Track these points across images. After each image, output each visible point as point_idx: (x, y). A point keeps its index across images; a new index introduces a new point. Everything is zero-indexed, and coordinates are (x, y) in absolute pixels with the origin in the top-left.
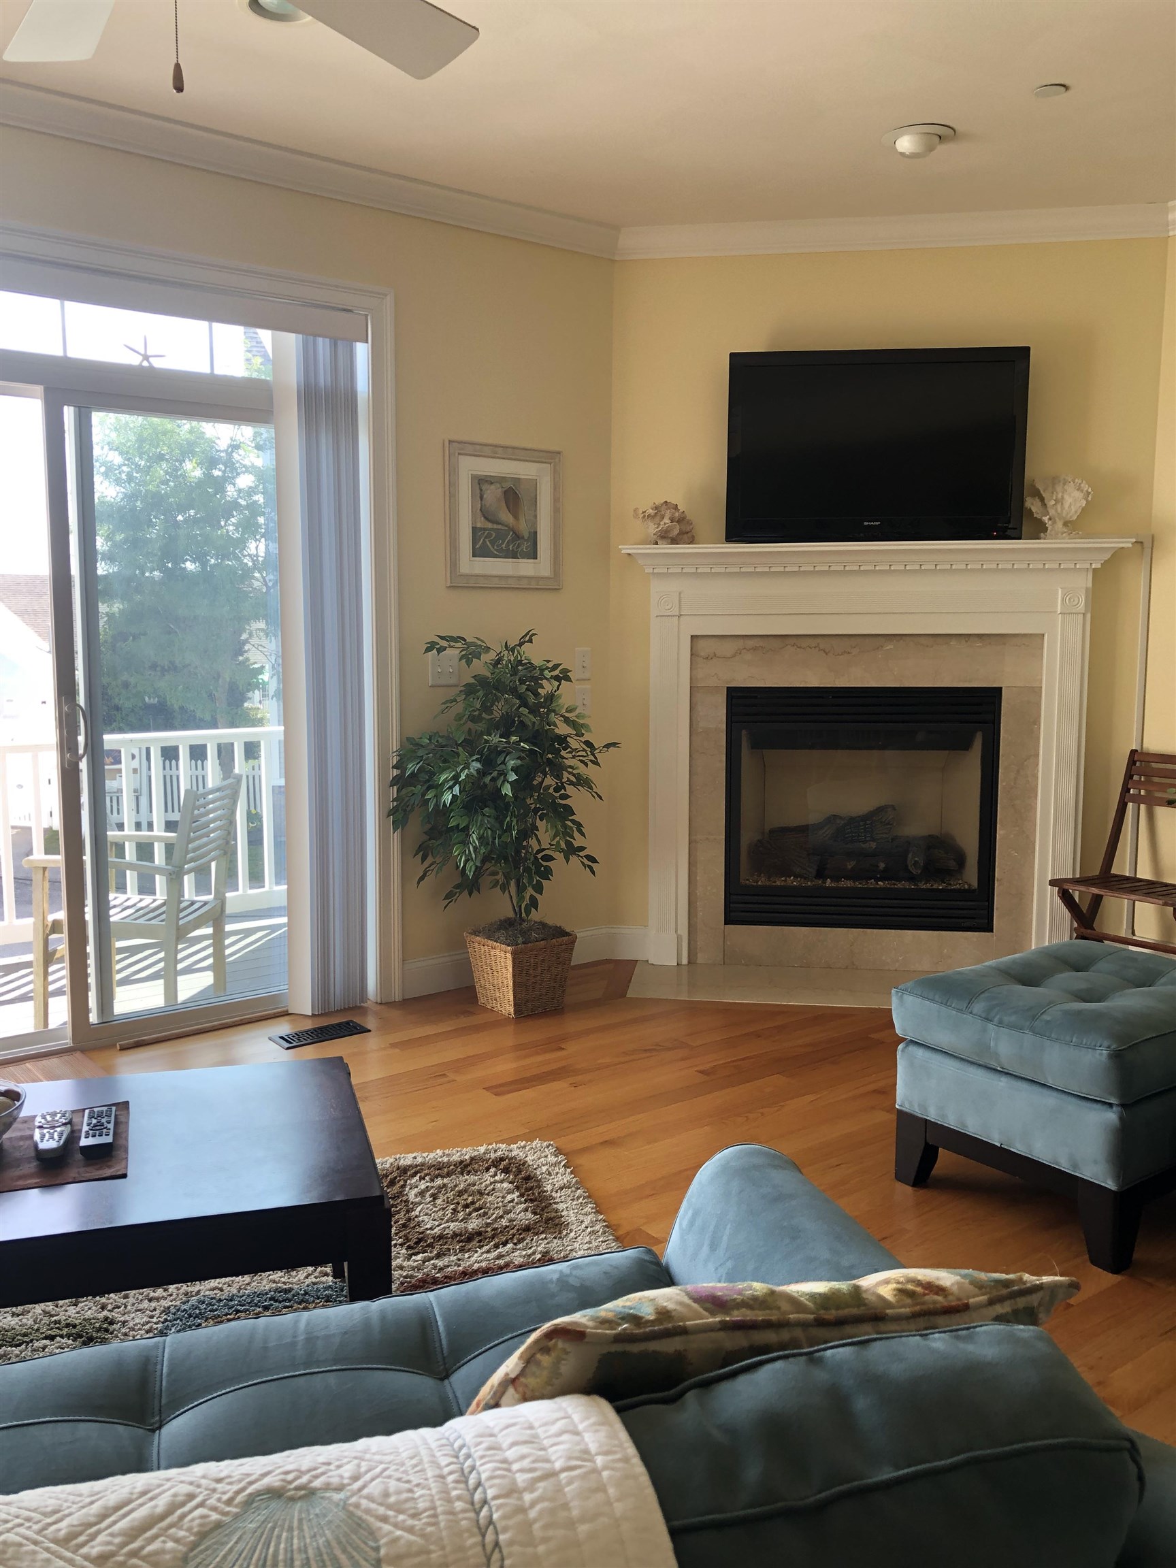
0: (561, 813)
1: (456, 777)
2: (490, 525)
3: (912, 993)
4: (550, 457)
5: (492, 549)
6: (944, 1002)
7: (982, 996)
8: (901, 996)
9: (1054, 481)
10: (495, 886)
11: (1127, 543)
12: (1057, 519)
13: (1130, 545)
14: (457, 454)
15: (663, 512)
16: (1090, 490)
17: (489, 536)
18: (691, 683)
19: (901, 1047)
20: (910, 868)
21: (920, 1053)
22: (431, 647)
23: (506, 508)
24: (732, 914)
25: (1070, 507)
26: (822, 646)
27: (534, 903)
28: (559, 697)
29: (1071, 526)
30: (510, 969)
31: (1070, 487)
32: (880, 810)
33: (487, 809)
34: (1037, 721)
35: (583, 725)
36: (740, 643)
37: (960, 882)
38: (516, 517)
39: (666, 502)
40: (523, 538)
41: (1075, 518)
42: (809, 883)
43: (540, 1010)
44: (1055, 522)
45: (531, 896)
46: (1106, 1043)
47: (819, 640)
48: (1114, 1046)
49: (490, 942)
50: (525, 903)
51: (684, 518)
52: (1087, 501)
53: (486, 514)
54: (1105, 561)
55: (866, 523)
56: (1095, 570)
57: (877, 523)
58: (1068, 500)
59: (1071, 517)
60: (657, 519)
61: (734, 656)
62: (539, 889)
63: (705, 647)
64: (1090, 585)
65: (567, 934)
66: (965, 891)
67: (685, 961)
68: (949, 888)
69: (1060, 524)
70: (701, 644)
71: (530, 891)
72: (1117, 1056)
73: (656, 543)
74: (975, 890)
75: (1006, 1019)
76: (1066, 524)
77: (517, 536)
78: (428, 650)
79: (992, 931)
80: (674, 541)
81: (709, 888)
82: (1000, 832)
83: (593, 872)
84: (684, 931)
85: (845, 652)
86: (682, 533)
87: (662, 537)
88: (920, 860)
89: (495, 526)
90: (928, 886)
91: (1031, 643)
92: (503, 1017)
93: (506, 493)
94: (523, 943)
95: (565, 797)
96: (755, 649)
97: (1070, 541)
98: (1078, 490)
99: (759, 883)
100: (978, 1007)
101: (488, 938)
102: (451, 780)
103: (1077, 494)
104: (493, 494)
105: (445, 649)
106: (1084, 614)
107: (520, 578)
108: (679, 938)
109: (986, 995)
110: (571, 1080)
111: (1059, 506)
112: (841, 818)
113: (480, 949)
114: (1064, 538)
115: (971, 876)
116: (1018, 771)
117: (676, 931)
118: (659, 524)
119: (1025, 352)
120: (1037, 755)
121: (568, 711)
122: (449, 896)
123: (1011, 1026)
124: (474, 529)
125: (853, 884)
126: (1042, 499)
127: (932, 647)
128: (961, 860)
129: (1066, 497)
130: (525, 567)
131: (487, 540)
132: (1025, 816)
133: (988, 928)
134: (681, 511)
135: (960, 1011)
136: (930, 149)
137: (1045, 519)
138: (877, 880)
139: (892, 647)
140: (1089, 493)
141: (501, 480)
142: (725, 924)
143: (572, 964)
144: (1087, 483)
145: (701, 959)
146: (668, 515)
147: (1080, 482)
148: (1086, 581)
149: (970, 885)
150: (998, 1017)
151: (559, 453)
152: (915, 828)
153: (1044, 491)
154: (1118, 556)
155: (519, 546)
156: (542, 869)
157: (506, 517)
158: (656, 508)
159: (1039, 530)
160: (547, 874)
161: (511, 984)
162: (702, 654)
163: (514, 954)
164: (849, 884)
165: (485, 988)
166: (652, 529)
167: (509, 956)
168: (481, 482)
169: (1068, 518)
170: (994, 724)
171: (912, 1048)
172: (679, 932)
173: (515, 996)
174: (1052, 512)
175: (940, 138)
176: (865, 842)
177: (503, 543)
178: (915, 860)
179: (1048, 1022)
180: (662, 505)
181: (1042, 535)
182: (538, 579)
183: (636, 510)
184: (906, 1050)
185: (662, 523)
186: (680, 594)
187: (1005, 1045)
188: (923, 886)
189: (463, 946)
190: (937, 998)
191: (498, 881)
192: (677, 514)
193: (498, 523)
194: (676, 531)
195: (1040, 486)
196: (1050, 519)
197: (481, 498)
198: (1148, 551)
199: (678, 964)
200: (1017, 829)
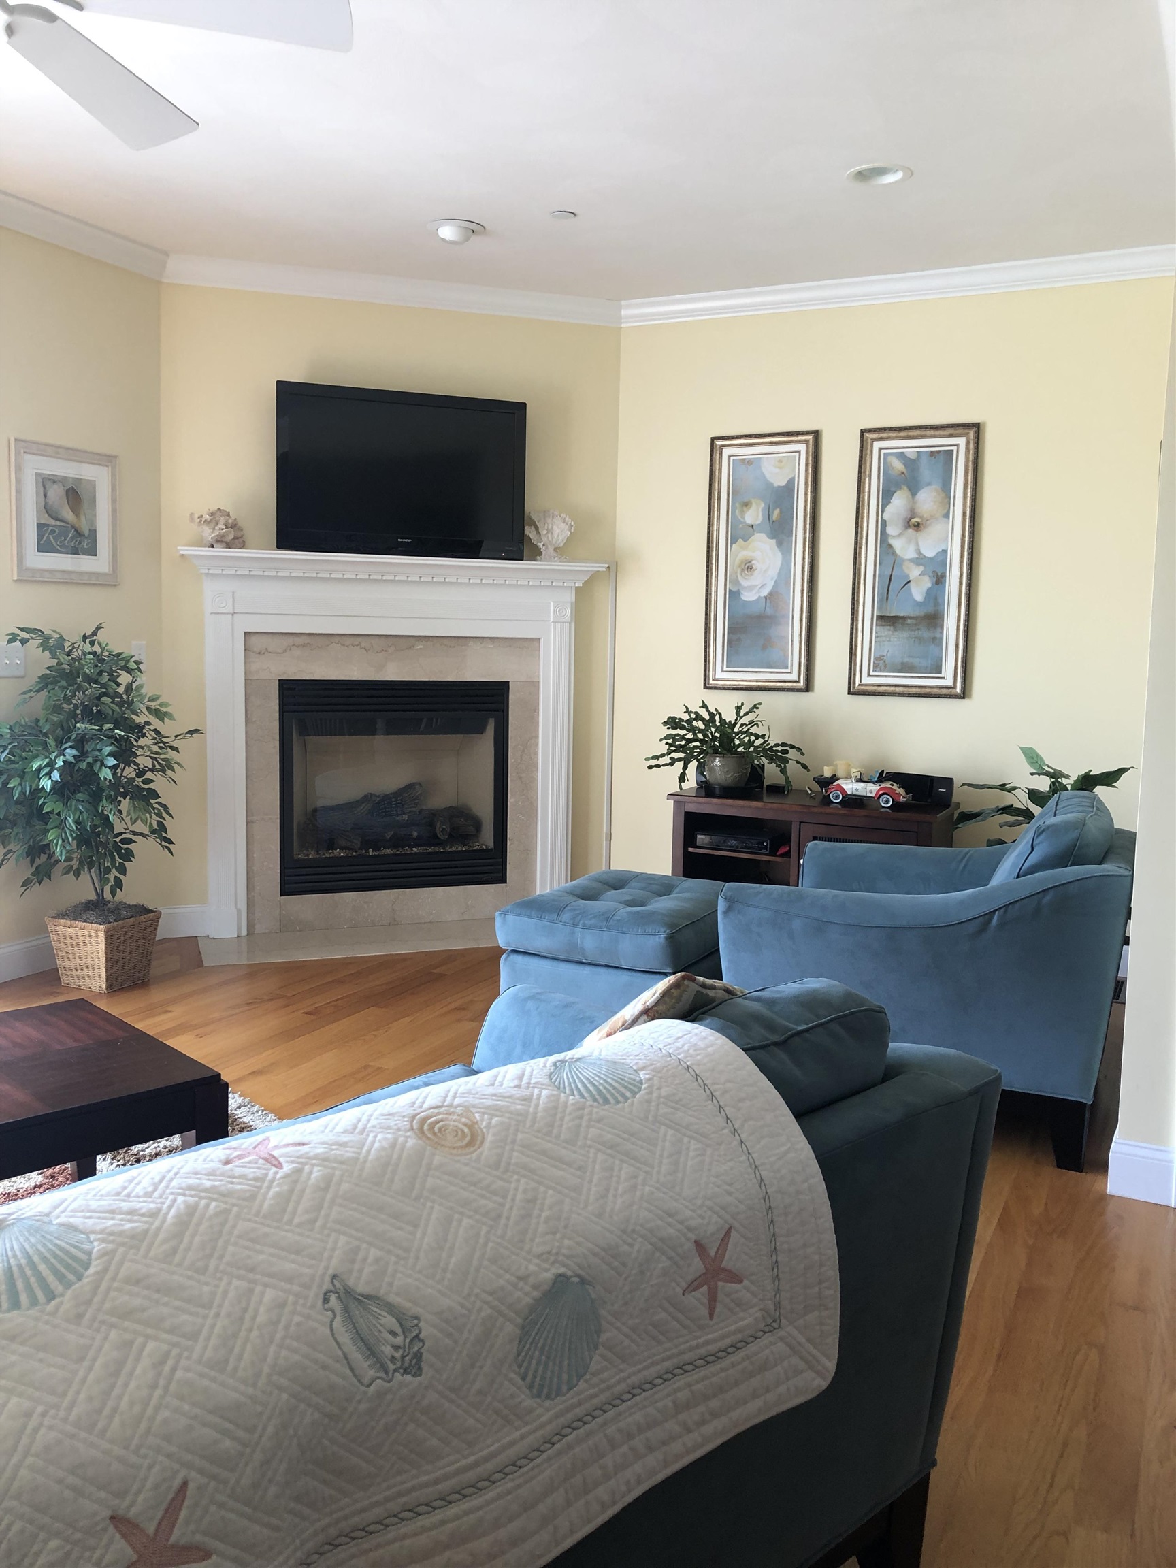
0: (145, 797)
1: (51, 764)
2: (53, 522)
3: (513, 914)
4: (108, 460)
5: (55, 544)
6: (540, 916)
7: (566, 909)
8: (504, 917)
9: (545, 513)
10: (68, 872)
11: (602, 568)
12: (549, 546)
13: (604, 569)
14: (22, 451)
15: (217, 519)
16: (573, 523)
17: (53, 531)
18: (245, 677)
19: (503, 957)
20: (439, 835)
21: (519, 959)
22: (13, 638)
23: (67, 505)
24: (286, 886)
25: (558, 536)
26: (363, 645)
27: (119, 884)
28: (140, 687)
29: (561, 552)
30: (103, 947)
31: (558, 520)
32: (410, 787)
33: (80, 794)
34: (536, 709)
35: (166, 714)
36: (290, 640)
37: (478, 844)
38: (77, 515)
39: (219, 509)
40: (84, 535)
41: (562, 545)
42: (354, 854)
43: (129, 984)
44: (547, 548)
45: (116, 877)
46: (662, 930)
47: (360, 639)
48: (668, 931)
49: (79, 924)
50: (110, 884)
51: (236, 525)
52: (571, 533)
53: (48, 509)
54: (585, 581)
55: (399, 540)
56: (576, 587)
57: (409, 541)
58: (556, 531)
59: (559, 544)
60: (212, 525)
61: (285, 651)
62: (122, 870)
63: (255, 641)
64: (574, 600)
65: (151, 911)
66: (483, 850)
67: (244, 933)
68: (471, 849)
69: (551, 550)
70: (253, 639)
71: (114, 872)
72: (670, 938)
73: (213, 547)
74: (491, 849)
75: (588, 923)
76: (556, 549)
77: (79, 533)
78: (10, 641)
79: (506, 883)
80: (228, 546)
81: (265, 864)
82: (511, 800)
83: (171, 853)
84: (243, 905)
85: (383, 650)
86: (236, 538)
87: (218, 541)
88: (447, 827)
89: (58, 523)
90: (454, 849)
91: (528, 645)
92: (93, 994)
93: (67, 491)
94: (115, 921)
95: (150, 781)
96: (304, 645)
97: (560, 564)
98: (564, 522)
99: (310, 857)
100: (566, 916)
101: (75, 919)
102: (45, 766)
103: (563, 525)
104: (56, 493)
105: (28, 640)
106: (570, 623)
107: (81, 574)
108: (239, 911)
109: (568, 908)
110: (197, 1032)
111: (550, 535)
112: (376, 796)
113: (64, 933)
114: (555, 561)
115: (487, 839)
116: (523, 751)
117: (236, 905)
118: (214, 529)
119: (522, 406)
120: (537, 737)
121: (151, 700)
122: (26, 883)
123: (594, 928)
124: (40, 526)
125: (392, 852)
126: (537, 529)
127: (454, 647)
128: (478, 825)
129: (555, 527)
130: (85, 564)
131: (50, 536)
132: (529, 785)
133: (502, 879)
134: (233, 518)
135: (553, 922)
136: (467, 239)
137: (540, 545)
138: (411, 847)
139: (422, 647)
140: (572, 526)
141: (63, 480)
142: (281, 895)
143: (157, 939)
144: (570, 518)
145: (259, 928)
146: (222, 520)
147: (565, 516)
148: (570, 597)
149: (486, 846)
150: (582, 922)
151: (115, 457)
152: (437, 801)
153: (538, 522)
154: (595, 576)
155: (80, 543)
156: (123, 851)
157: (68, 515)
158: (212, 514)
159: (535, 554)
160: (128, 855)
161: (103, 960)
162: (255, 649)
163: (107, 932)
164: (389, 851)
165: (70, 968)
166: (209, 534)
167: (102, 935)
168: (45, 482)
169: (557, 546)
170: (503, 711)
171: (514, 957)
172: (239, 906)
173: (107, 972)
174: (545, 539)
175: (473, 231)
176: (398, 815)
177: (65, 540)
178: (441, 828)
179: (618, 921)
180: (217, 511)
181: (538, 558)
182: (98, 575)
183: (192, 515)
184: (509, 958)
185: (217, 528)
186: (233, 593)
187: (589, 942)
188: (449, 849)
189: (44, 930)
190: (533, 913)
191: (72, 867)
192: (230, 521)
193: (57, 519)
194: (231, 536)
195: (534, 517)
196: (544, 545)
197: (45, 496)
198: (613, 574)
199: (238, 936)
200: (524, 797)
